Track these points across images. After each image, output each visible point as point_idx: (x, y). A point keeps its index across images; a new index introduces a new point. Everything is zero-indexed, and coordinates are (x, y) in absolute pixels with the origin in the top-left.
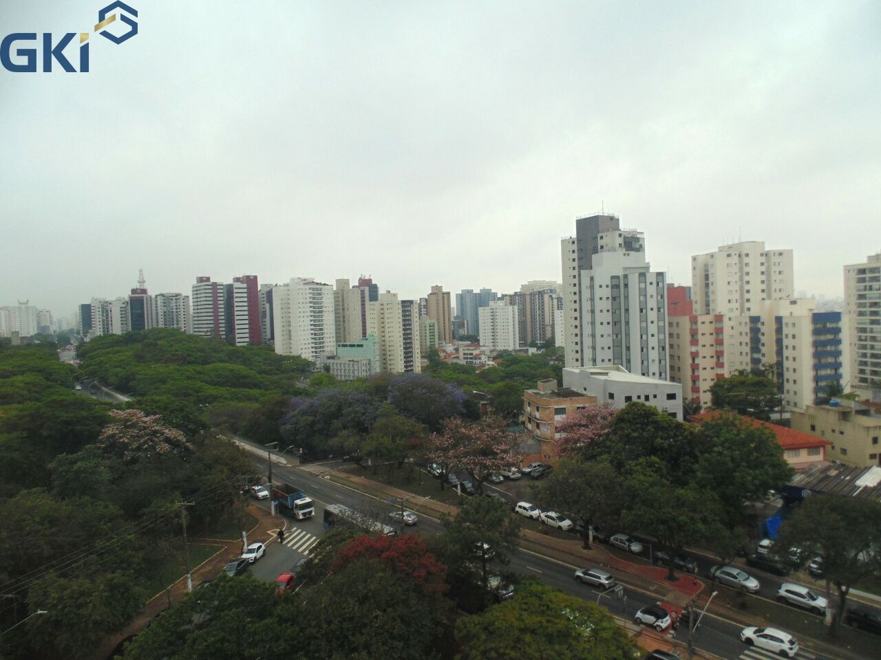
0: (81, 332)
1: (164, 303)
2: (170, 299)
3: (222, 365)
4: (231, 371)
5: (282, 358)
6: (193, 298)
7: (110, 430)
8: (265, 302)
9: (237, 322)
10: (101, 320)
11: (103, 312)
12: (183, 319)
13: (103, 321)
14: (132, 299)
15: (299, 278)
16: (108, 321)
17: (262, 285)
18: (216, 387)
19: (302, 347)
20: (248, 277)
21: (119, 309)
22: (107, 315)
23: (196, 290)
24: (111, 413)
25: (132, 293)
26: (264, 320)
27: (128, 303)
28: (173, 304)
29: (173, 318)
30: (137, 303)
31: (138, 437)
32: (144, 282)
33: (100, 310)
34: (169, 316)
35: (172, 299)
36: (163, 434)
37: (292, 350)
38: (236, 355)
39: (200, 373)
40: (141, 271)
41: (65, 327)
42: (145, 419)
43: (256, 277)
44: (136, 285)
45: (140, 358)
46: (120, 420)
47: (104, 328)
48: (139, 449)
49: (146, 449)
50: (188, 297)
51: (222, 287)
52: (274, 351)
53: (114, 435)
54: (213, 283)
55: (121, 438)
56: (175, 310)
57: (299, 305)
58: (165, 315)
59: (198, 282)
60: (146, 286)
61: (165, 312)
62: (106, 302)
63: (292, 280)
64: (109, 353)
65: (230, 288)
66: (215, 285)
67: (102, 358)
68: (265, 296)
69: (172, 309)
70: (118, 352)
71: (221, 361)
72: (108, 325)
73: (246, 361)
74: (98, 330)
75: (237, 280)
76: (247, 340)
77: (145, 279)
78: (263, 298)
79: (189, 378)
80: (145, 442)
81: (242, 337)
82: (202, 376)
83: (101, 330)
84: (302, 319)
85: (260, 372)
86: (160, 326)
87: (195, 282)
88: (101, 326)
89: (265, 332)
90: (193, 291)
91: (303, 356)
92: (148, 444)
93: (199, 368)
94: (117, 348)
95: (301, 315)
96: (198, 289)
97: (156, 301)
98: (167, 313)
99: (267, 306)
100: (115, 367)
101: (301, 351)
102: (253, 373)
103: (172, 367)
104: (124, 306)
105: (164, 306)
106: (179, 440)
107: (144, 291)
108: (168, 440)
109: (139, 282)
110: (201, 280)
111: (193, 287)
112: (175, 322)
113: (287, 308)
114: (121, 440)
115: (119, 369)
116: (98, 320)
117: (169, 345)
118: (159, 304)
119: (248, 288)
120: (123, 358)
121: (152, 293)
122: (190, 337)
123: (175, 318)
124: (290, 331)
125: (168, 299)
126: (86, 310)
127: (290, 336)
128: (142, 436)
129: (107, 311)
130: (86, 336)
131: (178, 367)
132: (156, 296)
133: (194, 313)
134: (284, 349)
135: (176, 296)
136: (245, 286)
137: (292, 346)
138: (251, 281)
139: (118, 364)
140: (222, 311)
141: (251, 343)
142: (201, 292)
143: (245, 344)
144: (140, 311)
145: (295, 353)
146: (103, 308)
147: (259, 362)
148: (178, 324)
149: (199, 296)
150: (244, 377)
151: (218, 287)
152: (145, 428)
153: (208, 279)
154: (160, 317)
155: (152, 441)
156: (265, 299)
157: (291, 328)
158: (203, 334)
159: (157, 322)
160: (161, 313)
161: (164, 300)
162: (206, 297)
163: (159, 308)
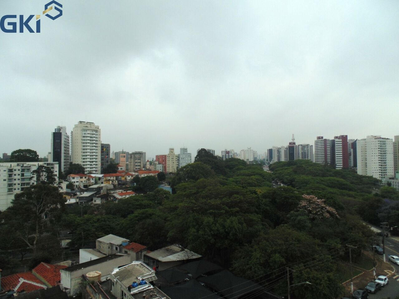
0: (269, 160)
1: (302, 148)
2: (304, 147)
3: (332, 178)
4: (338, 181)
5: (362, 177)
6: (315, 146)
7: (303, 203)
8: (351, 148)
9: (336, 158)
10: (277, 155)
11: (278, 152)
12: (310, 156)
13: (278, 156)
14: (290, 147)
15: (372, 136)
16: (279, 156)
17: (349, 140)
18: (332, 188)
19: (374, 171)
20: (342, 136)
21: (284, 151)
22: (279, 153)
23: (316, 143)
24: (303, 196)
25: (290, 144)
26: (350, 157)
27: (287, 148)
28: (306, 149)
29: (305, 155)
30: (291, 148)
31: (315, 208)
32: (294, 139)
33: (277, 151)
34: (304, 154)
35: (305, 147)
36: (326, 209)
37: (367, 173)
38: (337, 173)
39: (322, 181)
40: (293, 135)
41: (261, 158)
42: (318, 200)
43: (346, 136)
44: (291, 141)
45: (295, 172)
46: (307, 199)
47: (278, 159)
48: (316, 214)
49: (319, 214)
50: (312, 146)
51: (329, 141)
52: (356, 172)
53: (305, 206)
54: (324, 139)
55: (308, 207)
56: (306, 152)
57: (372, 150)
58: (302, 154)
59: (317, 139)
60: (295, 141)
61: (302, 153)
62: (279, 148)
63: (368, 137)
64: (283, 169)
65: (333, 142)
66: (325, 140)
67: (281, 171)
68: (351, 145)
69: (305, 151)
70: (287, 169)
71: (331, 176)
72: (279, 157)
73: (343, 177)
74: (275, 160)
75: (336, 137)
76: (342, 166)
77: (295, 138)
78: (350, 146)
79: (318, 183)
80: (319, 211)
81: (339, 165)
82: (324, 182)
83: (277, 159)
84: (373, 157)
85: (352, 183)
86: (300, 159)
87: (316, 139)
88: (277, 158)
89: (351, 163)
90: (315, 143)
91: (374, 177)
92: (320, 212)
93: (322, 179)
94: (286, 167)
95: (373, 155)
96: (317, 142)
97: (299, 147)
98: (303, 153)
99: (352, 150)
100: (286, 175)
101: (373, 174)
102: (348, 183)
103: (310, 177)
104: (286, 149)
105: (302, 150)
106: (333, 213)
107: (294, 143)
108: (328, 212)
109: (292, 139)
110: (319, 138)
111: (315, 141)
112: (306, 157)
113: (365, 151)
114: (309, 209)
115: (288, 176)
116: (276, 155)
117: (306, 167)
118: (300, 149)
119: (343, 141)
120: (289, 171)
121: (297, 144)
122: (315, 164)
123: (306, 155)
124: (366, 163)
125: (303, 147)
126: (270, 151)
127: (366, 166)
128: (317, 208)
129: (279, 152)
130: (271, 162)
131: (312, 177)
132: (299, 146)
133: (315, 153)
134: (362, 172)
135: (307, 145)
136: (341, 140)
137: (367, 171)
138: (344, 138)
139: (287, 174)
140: (329, 152)
141: (343, 168)
142: (319, 143)
143: (341, 168)
144: (292, 152)
145: (369, 174)
146: (278, 150)
147: (350, 178)
148: (307, 158)
149: (318, 145)
150: (344, 185)
151: (327, 141)
152: (318, 205)
153: (322, 138)
154: (300, 155)
155: (322, 211)
156: (351, 147)
157: (367, 162)
158: (322, 163)
159: (299, 157)
160: (300, 153)
161: (302, 147)
162: (321, 146)
163: (300, 150)
